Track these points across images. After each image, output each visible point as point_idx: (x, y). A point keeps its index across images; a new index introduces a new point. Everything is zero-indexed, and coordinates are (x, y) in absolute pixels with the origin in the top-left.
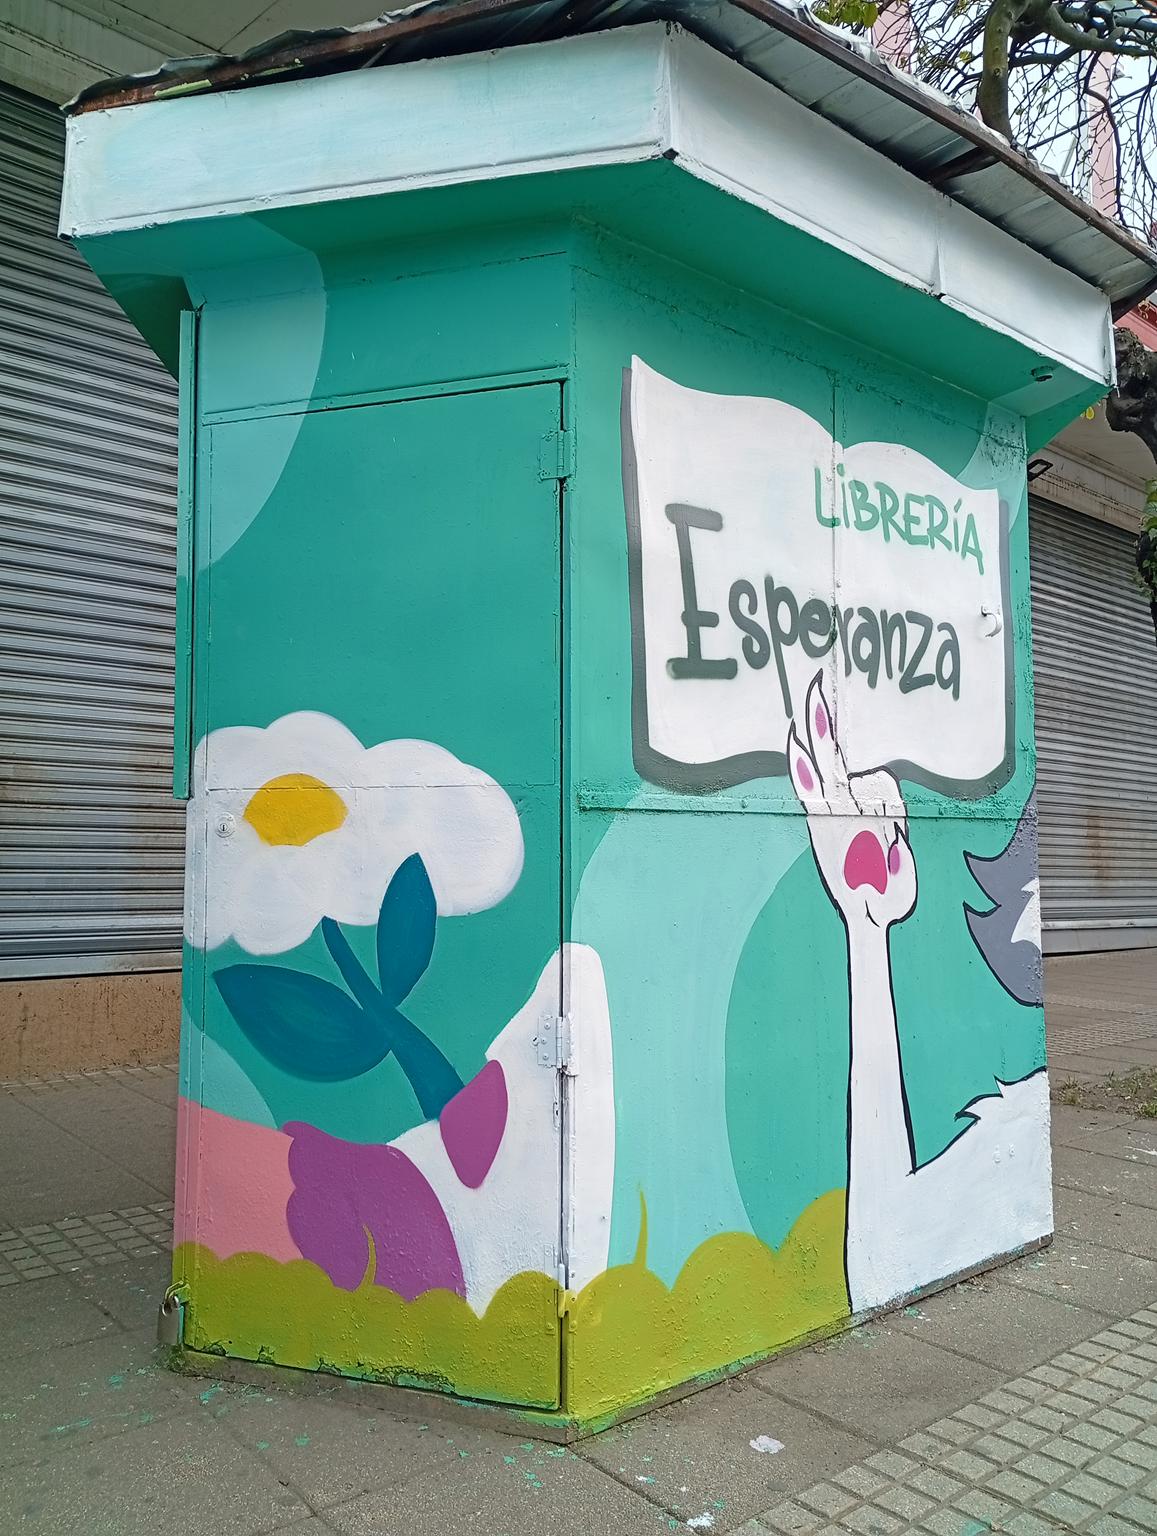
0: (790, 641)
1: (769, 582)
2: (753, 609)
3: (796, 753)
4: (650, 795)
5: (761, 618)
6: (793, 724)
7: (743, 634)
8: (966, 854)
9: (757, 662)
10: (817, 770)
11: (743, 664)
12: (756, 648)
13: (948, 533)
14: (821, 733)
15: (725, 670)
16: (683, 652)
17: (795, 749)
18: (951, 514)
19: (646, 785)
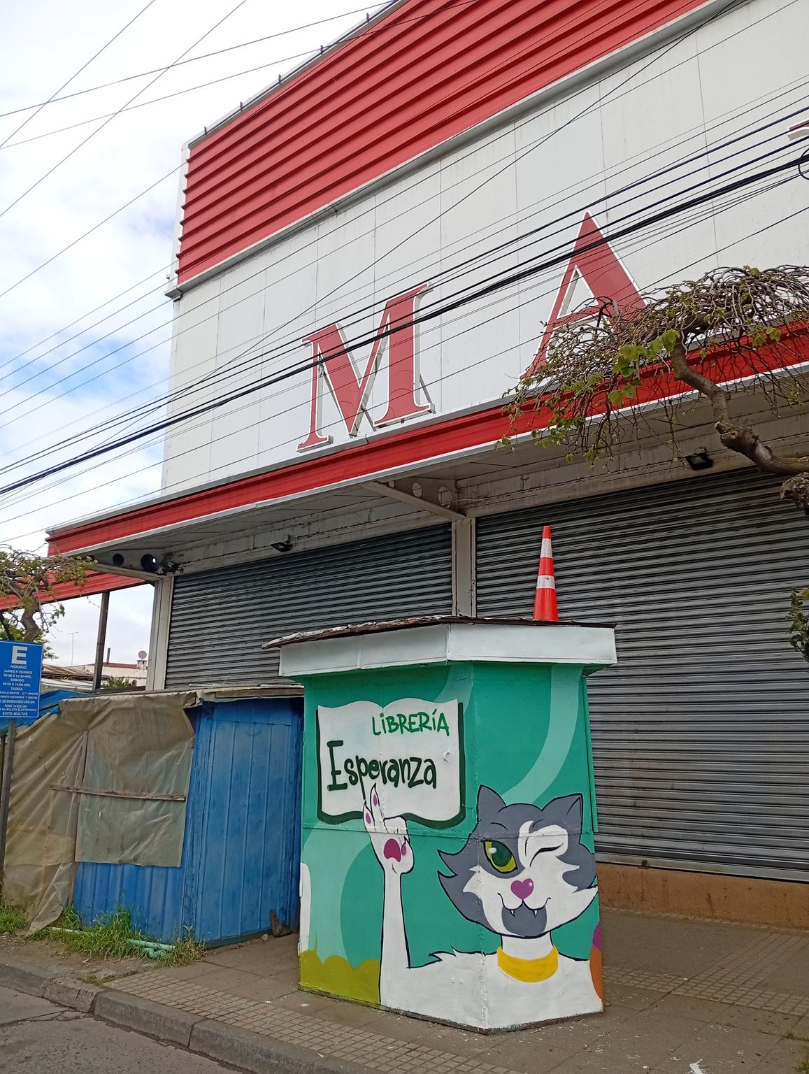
0: (365, 775)
1: (357, 757)
2: (352, 767)
3: (366, 811)
4: (321, 824)
5: (355, 769)
6: (366, 802)
7: (349, 775)
8: (439, 851)
9: (354, 783)
10: (373, 817)
11: (349, 784)
12: (353, 779)
13: (430, 724)
14: (375, 805)
15: (344, 786)
16: (331, 783)
17: (366, 810)
18: (431, 717)
19: (320, 821)
